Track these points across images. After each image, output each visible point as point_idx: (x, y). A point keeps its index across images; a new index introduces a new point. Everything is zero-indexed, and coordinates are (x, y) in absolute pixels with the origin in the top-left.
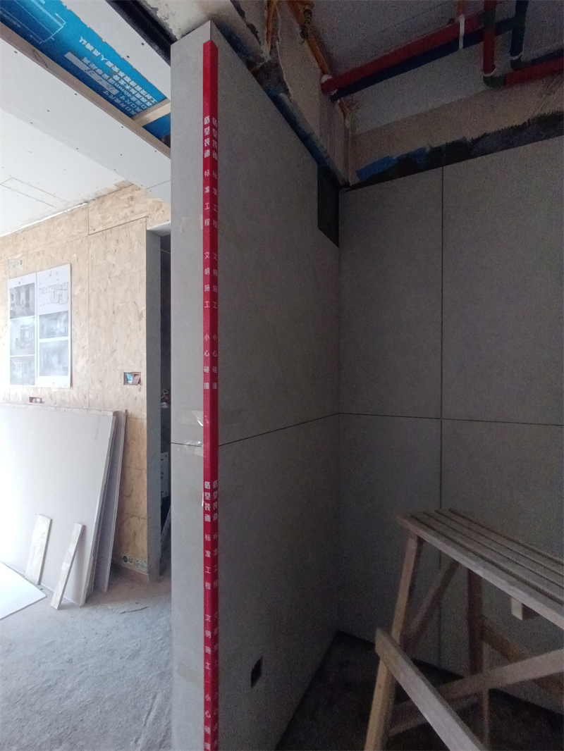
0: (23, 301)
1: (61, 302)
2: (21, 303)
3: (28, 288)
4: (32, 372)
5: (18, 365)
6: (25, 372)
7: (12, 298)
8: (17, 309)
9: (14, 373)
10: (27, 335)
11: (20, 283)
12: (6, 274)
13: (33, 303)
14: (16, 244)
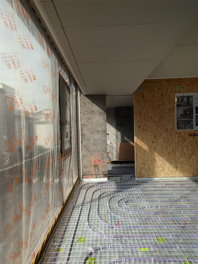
2: (184, 102)
3: (188, 97)
4: (191, 125)
5: (182, 123)
6: (187, 125)
7: (178, 99)
8: (181, 104)
9: (179, 126)
10: (188, 113)
11: (183, 95)
12: (173, 91)
13: (192, 102)
14: (180, 81)
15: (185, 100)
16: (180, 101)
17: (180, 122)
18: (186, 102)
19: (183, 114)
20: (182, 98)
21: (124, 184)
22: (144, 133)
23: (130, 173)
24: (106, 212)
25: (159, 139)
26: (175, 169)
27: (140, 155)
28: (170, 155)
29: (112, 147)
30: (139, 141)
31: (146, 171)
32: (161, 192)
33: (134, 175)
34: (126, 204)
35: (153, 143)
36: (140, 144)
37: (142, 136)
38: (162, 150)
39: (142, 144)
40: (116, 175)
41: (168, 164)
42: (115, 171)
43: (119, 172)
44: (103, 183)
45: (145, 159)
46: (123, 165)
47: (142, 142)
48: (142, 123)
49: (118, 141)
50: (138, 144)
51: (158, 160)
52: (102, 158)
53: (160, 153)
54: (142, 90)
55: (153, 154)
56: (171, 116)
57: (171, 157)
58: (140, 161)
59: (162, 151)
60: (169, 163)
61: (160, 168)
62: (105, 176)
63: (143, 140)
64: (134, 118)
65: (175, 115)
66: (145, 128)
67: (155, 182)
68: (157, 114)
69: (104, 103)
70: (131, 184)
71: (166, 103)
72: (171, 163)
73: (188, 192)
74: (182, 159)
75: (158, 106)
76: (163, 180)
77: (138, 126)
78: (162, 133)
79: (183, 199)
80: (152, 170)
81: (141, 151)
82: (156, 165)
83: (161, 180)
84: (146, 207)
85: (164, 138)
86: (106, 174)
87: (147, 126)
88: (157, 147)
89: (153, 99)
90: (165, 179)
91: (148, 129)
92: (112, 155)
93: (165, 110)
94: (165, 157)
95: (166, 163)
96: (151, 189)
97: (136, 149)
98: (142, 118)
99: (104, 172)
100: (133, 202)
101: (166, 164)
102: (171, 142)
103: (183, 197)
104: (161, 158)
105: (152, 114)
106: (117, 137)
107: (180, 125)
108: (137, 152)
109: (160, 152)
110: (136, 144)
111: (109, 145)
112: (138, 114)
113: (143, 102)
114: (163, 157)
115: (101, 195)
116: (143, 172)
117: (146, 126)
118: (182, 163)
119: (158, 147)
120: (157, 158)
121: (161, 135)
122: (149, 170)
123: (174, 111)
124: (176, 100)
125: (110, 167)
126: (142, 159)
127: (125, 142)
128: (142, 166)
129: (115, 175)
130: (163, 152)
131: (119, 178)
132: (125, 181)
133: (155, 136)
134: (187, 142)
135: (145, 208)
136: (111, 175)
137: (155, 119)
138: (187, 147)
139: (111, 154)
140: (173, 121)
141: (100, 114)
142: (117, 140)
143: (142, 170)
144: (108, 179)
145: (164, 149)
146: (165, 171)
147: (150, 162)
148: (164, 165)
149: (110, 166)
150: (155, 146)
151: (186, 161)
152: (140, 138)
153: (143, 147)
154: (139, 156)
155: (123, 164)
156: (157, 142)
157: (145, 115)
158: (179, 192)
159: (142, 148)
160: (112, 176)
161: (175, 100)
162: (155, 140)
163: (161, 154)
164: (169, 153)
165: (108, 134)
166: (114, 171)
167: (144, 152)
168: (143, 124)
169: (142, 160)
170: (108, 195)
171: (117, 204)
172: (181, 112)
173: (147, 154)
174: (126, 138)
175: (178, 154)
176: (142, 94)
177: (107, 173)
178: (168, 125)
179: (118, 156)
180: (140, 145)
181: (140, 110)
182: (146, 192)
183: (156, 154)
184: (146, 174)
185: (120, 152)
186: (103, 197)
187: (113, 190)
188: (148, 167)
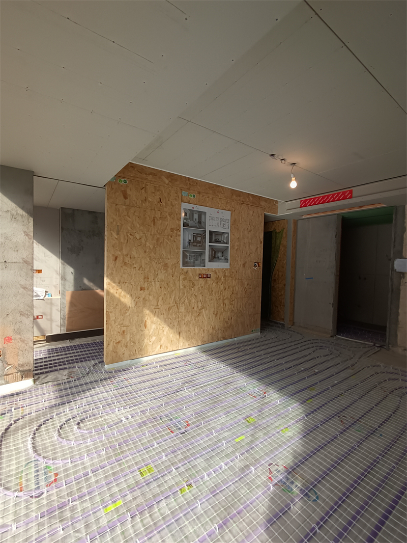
0: (196, 219)
1: (224, 227)
2: (194, 220)
3: (200, 214)
4: (203, 260)
5: (190, 255)
6: (197, 260)
7: (186, 214)
8: (190, 223)
9: (186, 260)
10: (199, 239)
11: (193, 208)
12: (179, 198)
13: (205, 223)
14: (189, 184)
15: (196, 216)
16: (188, 217)
17: (188, 254)
20: (192, 212)
21: (77, 383)
22: (125, 271)
23: (93, 358)
24: (24, 463)
25: (153, 283)
26: (178, 336)
27: (115, 315)
28: (171, 311)
29: (49, 301)
30: (115, 288)
31: (126, 346)
32: (152, 382)
33: (101, 360)
34: (79, 428)
35: (142, 291)
36: (116, 293)
37: (121, 276)
38: (158, 303)
39: (120, 293)
40: (58, 368)
41: (167, 329)
42: (56, 358)
43: (66, 359)
44: (18, 394)
45: (126, 323)
46: (78, 342)
47: (121, 288)
48: (121, 250)
49: (67, 288)
50: (112, 294)
51: (150, 323)
52: (18, 332)
53: (154, 309)
54: (123, 182)
55: (142, 312)
56: (175, 241)
57: (172, 315)
58: (116, 329)
59: (157, 305)
60: (168, 326)
61: (154, 338)
62: (25, 374)
63: (123, 285)
64: (106, 238)
65: (180, 241)
66: (127, 261)
67: (143, 366)
68: (151, 235)
69: (30, 192)
70: (92, 380)
71: (166, 217)
72: (171, 326)
73: (194, 372)
74: (188, 318)
75: (154, 220)
76: (157, 358)
77: (113, 255)
78: (159, 271)
79: (187, 385)
80: (139, 342)
81: (117, 307)
82: (146, 332)
83: (154, 359)
84: (123, 419)
85: (162, 280)
86: (30, 370)
87: (131, 257)
88: (149, 297)
89: (144, 204)
90: (160, 358)
91: (134, 262)
92: (49, 322)
93: (165, 230)
94: (163, 316)
95: (163, 327)
96: (134, 381)
97: (107, 305)
98: (122, 240)
99: (22, 365)
100: (95, 419)
101: (164, 329)
102: (173, 288)
103: (187, 383)
104: (155, 319)
105: (142, 235)
106: (63, 278)
107: (188, 259)
108: (110, 311)
109: (154, 307)
110: (108, 293)
111: (42, 298)
112: (114, 231)
113: (124, 207)
114: (158, 317)
115: (11, 425)
116: (121, 350)
117: (129, 256)
118: (188, 324)
119: (151, 297)
120: (149, 318)
121: (156, 276)
122: (132, 344)
123: (178, 233)
124: (183, 214)
125: (41, 351)
126: (119, 324)
127: (83, 290)
128: (119, 338)
129: (54, 369)
130: (160, 306)
131: (66, 372)
132: (81, 376)
133: (146, 278)
134: (196, 288)
135: (121, 421)
136: (44, 370)
137: (148, 244)
138: (196, 296)
139: (47, 319)
140: (176, 251)
141: (14, 218)
142: (63, 285)
143: (119, 346)
144: (35, 381)
145: (160, 302)
146: (162, 342)
147: (134, 329)
148: (161, 332)
149: (43, 349)
150: (145, 296)
151: (194, 320)
152: (117, 281)
153: (123, 300)
154: (112, 318)
155: (77, 340)
156: (150, 289)
157: (129, 235)
158: (181, 375)
159: (119, 300)
160: (47, 372)
161: (180, 214)
162: (146, 285)
163: (156, 312)
164: (169, 309)
165: (40, 271)
166: (52, 359)
167: (125, 308)
168: (125, 253)
169: (119, 326)
170: (31, 422)
171: (56, 435)
172: (189, 237)
173: (130, 312)
174: (86, 281)
175: (182, 309)
176: (123, 189)
177: (32, 367)
178: (169, 258)
179: (64, 322)
180: (117, 295)
181: (118, 224)
182: (125, 390)
183: (147, 312)
184: (127, 353)
185: (70, 312)
186: (17, 430)
187: (47, 404)
188: (130, 339)
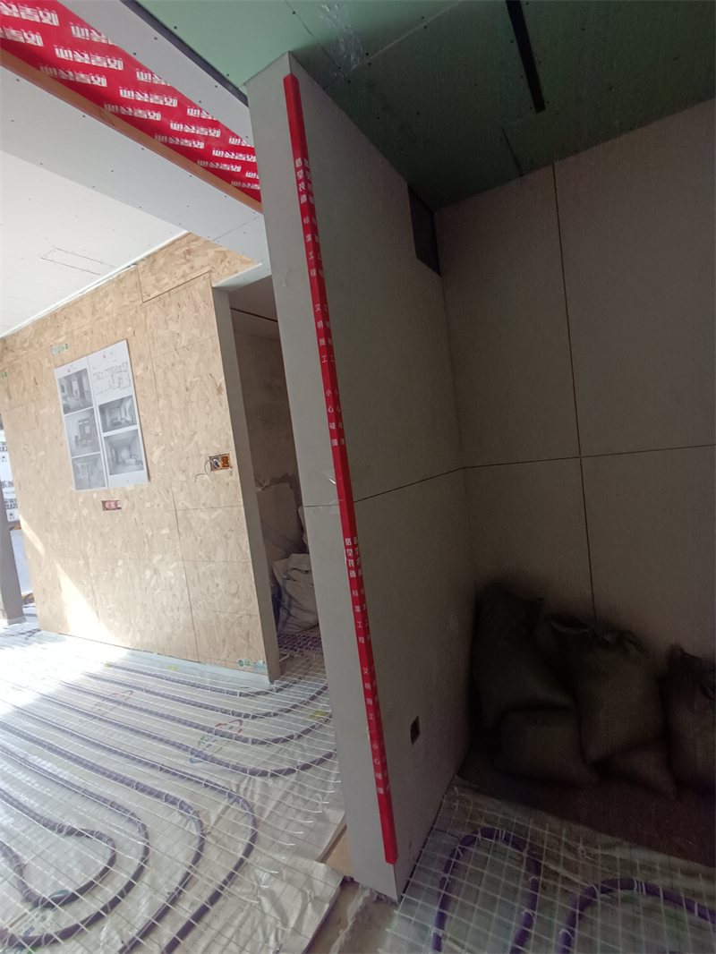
0: (76, 392)
1: (122, 386)
3: (80, 376)
4: (100, 472)
5: (82, 467)
6: (92, 474)
7: (62, 389)
8: (71, 401)
9: (79, 476)
10: (87, 430)
11: (69, 371)
13: (89, 392)
14: (57, 326)
15: (75, 385)
16: (66, 393)
17: (79, 465)
18: (79, 393)
19: (79, 438)
30: (27, 527)
47: (32, 528)
53: (63, 562)
54: (4, 377)
63: (32, 524)
68: (38, 443)
72: (85, 595)
87: (30, 481)
89: (24, 398)
105: (31, 445)
107: (81, 476)
112: (12, 450)
117: (28, 481)
150: (51, 541)
157: (22, 450)
163: (66, 568)
172: (74, 429)
173: (44, 563)
176: (6, 387)
178: (61, 476)
183: (58, 566)
